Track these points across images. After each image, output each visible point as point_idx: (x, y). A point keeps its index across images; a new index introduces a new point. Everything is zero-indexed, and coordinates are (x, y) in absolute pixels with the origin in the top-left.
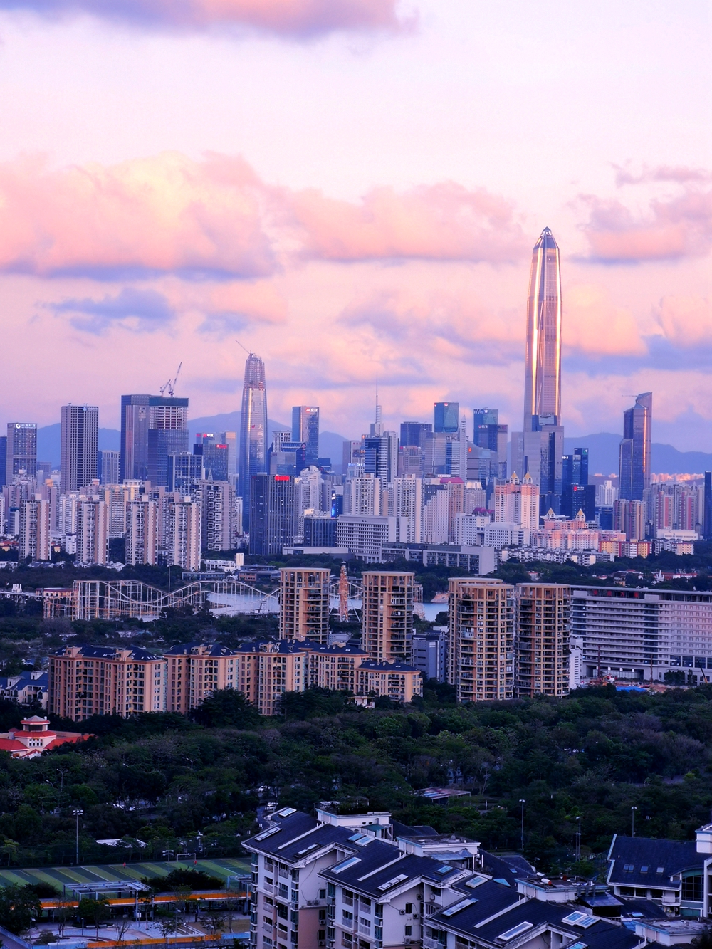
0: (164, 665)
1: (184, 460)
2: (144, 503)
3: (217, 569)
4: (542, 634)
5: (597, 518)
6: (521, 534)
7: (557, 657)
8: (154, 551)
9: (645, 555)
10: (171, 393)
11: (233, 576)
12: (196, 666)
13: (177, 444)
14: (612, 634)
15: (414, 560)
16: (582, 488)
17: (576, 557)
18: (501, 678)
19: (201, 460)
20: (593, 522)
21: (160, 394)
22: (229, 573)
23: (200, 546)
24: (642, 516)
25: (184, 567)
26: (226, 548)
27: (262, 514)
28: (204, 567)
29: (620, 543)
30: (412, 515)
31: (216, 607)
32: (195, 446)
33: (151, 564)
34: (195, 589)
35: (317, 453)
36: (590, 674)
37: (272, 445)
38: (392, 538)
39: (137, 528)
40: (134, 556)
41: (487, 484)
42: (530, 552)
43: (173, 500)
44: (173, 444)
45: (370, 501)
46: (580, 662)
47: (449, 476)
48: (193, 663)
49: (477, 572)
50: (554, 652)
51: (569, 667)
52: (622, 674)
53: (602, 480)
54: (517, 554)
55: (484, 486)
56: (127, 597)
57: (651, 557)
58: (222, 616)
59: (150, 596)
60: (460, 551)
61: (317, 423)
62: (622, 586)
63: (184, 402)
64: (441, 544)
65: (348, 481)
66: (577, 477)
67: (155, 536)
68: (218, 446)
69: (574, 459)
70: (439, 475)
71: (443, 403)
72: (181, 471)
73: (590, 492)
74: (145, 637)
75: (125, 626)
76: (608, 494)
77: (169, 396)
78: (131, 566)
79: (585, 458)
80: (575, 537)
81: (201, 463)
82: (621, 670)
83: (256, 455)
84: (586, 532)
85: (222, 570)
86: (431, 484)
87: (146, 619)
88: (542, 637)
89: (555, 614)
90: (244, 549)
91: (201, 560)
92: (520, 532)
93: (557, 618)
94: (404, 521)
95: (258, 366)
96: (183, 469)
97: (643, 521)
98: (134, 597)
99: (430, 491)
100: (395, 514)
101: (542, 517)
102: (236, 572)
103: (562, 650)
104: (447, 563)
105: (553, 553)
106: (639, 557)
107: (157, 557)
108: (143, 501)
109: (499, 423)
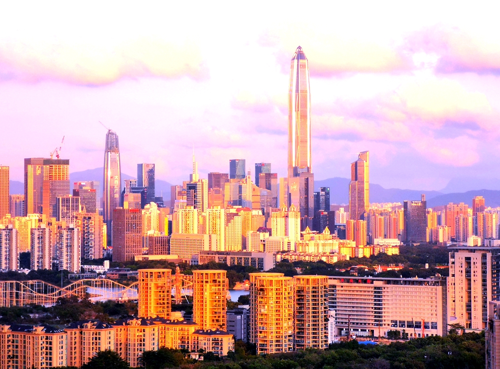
0: (65, 336)
1: (67, 200)
2: (42, 229)
3: (92, 271)
4: (311, 308)
5: (336, 232)
6: (289, 243)
7: (320, 323)
8: (49, 260)
9: (368, 256)
10: (58, 156)
11: (103, 276)
12: (86, 336)
13: (63, 190)
14: (353, 307)
15: (221, 262)
16: (326, 213)
17: (325, 257)
18: (285, 338)
19: (78, 200)
20: (334, 235)
21: (50, 157)
22: (100, 274)
23: (80, 257)
24: (364, 231)
25: (70, 270)
26: (97, 257)
27: (121, 234)
28: (83, 270)
29: (352, 248)
30: (218, 233)
31: (93, 297)
32: (74, 191)
33: (48, 269)
34: (79, 285)
35: (154, 194)
36: (340, 334)
37: (125, 189)
38: (207, 248)
39: (38, 245)
40: (36, 264)
41: (265, 211)
42: (295, 255)
43: (61, 227)
44: (59, 190)
45: (191, 224)
46: (334, 326)
47: (240, 207)
48: (84, 334)
49: (263, 269)
50: (318, 320)
51: (327, 330)
52: (360, 333)
53: (338, 208)
54: (287, 257)
55: (263, 214)
56: (34, 292)
57: (372, 256)
58: (97, 303)
59: (49, 290)
60: (251, 256)
61: (154, 174)
62: (355, 276)
63: (66, 162)
64: (239, 252)
65: (175, 212)
66: (323, 205)
67: (50, 250)
68: (89, 191)
69: (320, 194)
70: (234, 207)
71: (235, 160)
72: (65, 207)
73: (332, 215)
74: (48, 318)
75: (34, 310)
76: (342, 217)
77: (56, 158)
78: (34, 271)
79: (327, 194)
80: (324, 245)
81: (78, 202)
82: (360, 330)
83: (114, 196)
84: (331, 241)
85: (95, 272)
86: (230, 212)
87: (47, 306)
88: (311, 311)
89: (318, 295)
90: (109, 257)
91: (81, 266)
92: (288, 243)
93: (320, 298)
94: (213, 236)
95: (114, 138)
96: (67, 206)
97: (365, 233)
98: (39, 291)
99: (230, 217)
100: (207, 232)
101: (302, 232)
102: (105, 273)
103: (323, 319)
104: (243, 264)
105: (310, 256)
106: (364, 257)
107: (51, 264)
108: (42, 227)
109: (271, 172)
